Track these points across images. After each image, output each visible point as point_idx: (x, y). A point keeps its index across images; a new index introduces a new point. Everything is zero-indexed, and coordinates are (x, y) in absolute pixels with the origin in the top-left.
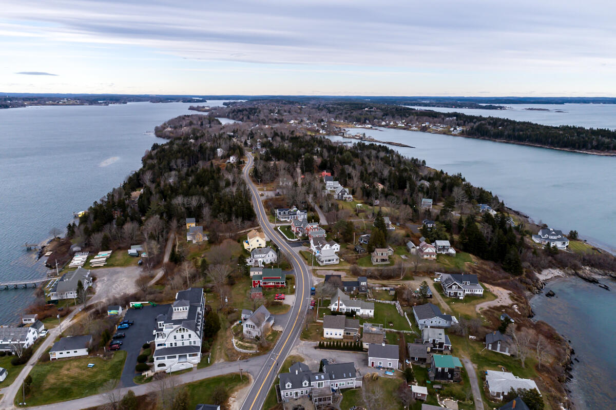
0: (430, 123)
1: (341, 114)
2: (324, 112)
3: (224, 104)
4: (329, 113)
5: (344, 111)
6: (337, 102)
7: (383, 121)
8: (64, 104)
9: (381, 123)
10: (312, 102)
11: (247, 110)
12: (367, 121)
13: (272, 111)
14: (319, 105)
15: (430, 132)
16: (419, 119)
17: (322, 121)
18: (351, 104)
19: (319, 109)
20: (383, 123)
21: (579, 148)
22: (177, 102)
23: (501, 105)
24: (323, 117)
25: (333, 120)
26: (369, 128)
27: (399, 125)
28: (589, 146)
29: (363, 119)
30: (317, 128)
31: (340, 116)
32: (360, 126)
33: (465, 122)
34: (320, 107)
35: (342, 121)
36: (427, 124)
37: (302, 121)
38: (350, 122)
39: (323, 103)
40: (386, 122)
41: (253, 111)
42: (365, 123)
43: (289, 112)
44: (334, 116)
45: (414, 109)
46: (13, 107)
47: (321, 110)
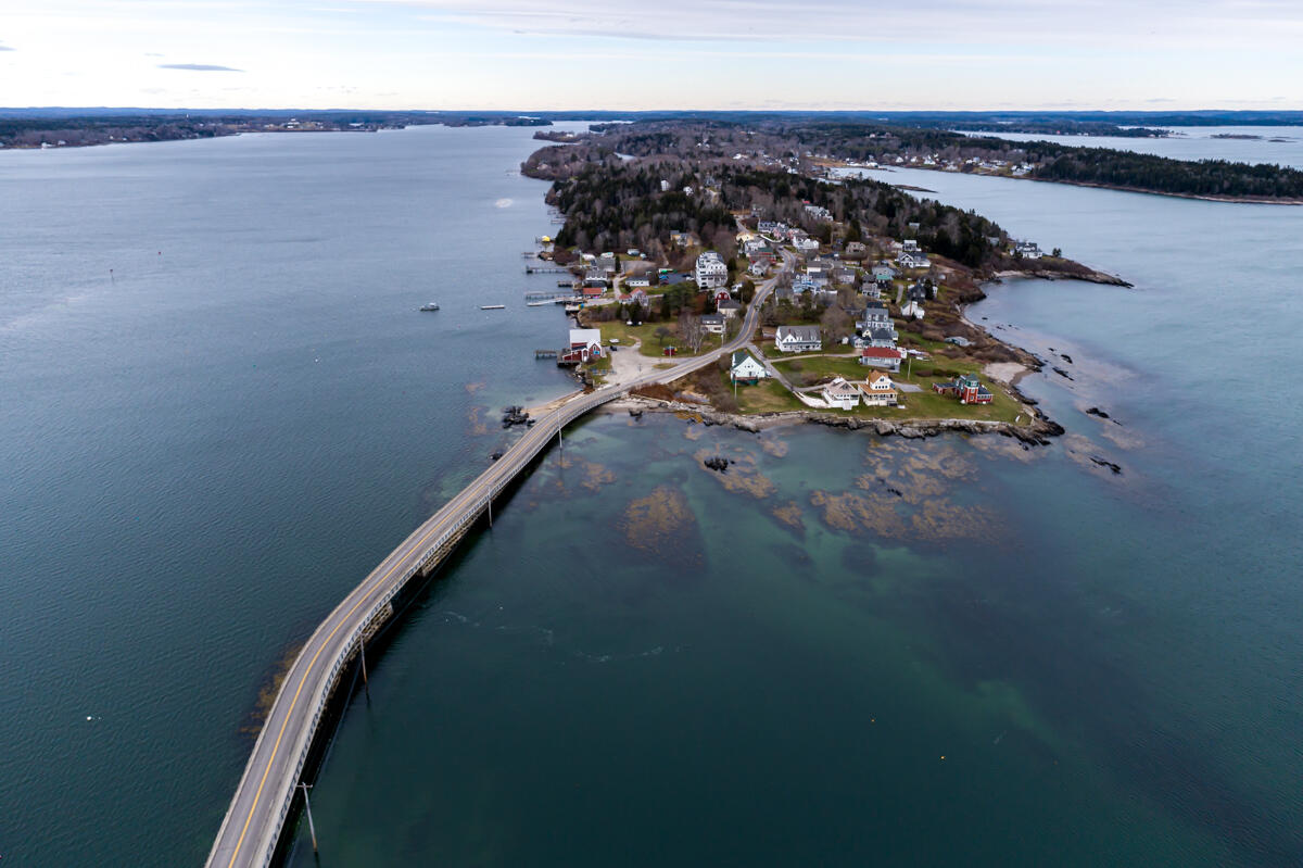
0: (981, 158)
1: (824, 145)
2: (793, 141)
3: (592, 128)
4: (803, 143)
5: (831, 140)
6: (817, 124)
7: (899, 155)
8: (296, 130)
9: (896, 159)
10: (767, 124)
11: (652, 138)
12: (871, 157)
13: (698, 139)
14: (782, 130)
15: (976, 173)
16: (964, 153)
17: (791, 155)
18: (843, 127)
19: (783, 135)
20: (899, 160)
21: (1200, 193)
22: (496, 124)
23: (1164, 128)
24: (792, 151)
25: (809, 154)
26: (872, 168)
27: (926, 162)
28: (1217, 188)
29: (863, 153)
30: (783, 166)
31: (822, 147)
32: (857, 165)
33: (1040, 156)
34: (784, 133)
35: (825, 157)
36: (975, 160)
37: (756, 155)
38: (840, 158)
39: (789, 125)
40: (903, 158)
41: (665, 140)
42: (866, 159)
43: (731, 140)
44: (812, 147)
45: (964, 136)
46: (219, 135)
47: (787, 138)
